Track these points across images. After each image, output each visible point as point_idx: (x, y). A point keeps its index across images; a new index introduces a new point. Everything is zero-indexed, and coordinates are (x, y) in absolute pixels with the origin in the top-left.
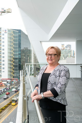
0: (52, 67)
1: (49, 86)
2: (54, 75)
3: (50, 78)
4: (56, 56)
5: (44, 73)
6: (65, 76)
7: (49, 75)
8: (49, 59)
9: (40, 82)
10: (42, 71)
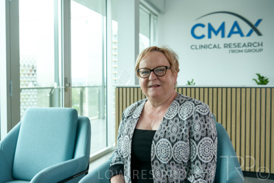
1: (158, 173)
2: (164, 137)
3: (154, 146)
6: (207, 136)
8: (150, 84)
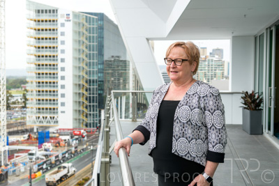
0: (180, 88)
4: (187, 63)
5: (163, 101)
7: (177, 105)
9: (156, 120)
10: (158, 95)
